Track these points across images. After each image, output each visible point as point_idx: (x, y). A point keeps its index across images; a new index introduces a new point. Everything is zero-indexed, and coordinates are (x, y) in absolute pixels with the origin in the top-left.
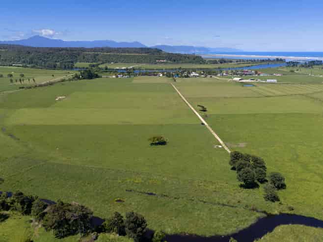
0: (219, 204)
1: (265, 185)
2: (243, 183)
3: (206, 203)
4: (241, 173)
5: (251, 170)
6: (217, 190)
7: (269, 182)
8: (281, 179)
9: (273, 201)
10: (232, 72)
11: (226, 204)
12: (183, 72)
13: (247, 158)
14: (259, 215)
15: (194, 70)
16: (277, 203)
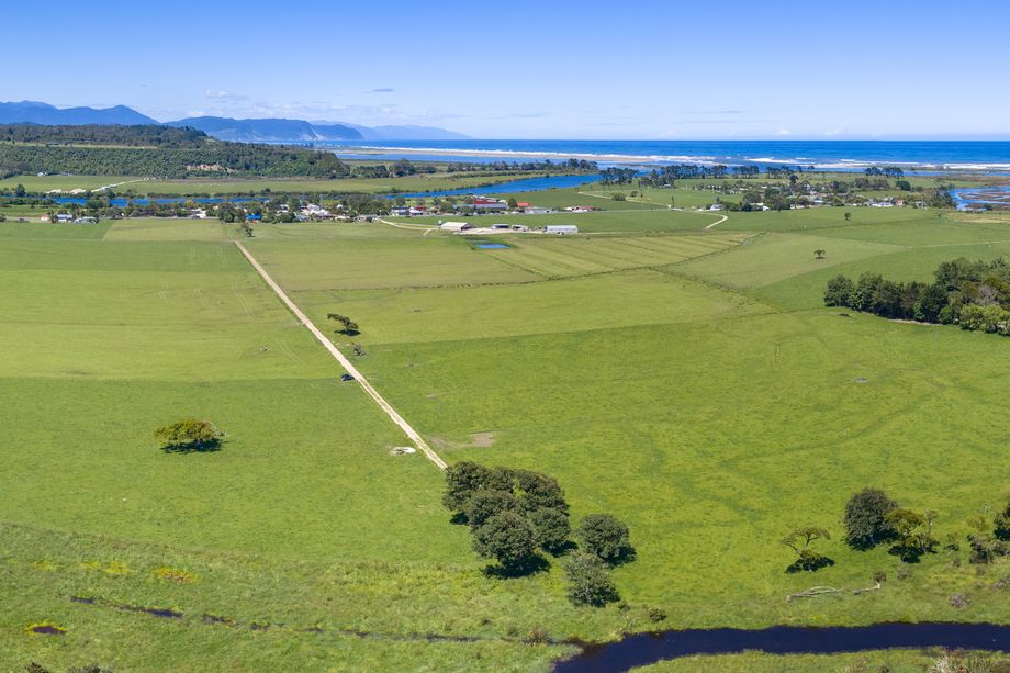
0: (415, 635)
1: (569, 559)
2: (495, 562)
3: (368, 638)
4: (485, 530)
5: (518, 518)
6: (405, 592)
7: (581, 549)
8: (618, 533)
9: (599, 604)
10: (437, 203)
11: (441, 633)
12: (275, 205)
13: (504, 479)
14: (555, 652)
15: (313, 198)
16: (611, 607)
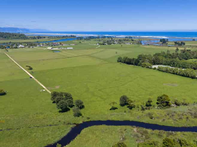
0: (47, 125)
1: (73, 108)
2: (61, 110)
4: (58, 104)
5: (64, 101)
6: (45, 117)
7: (75, 106)
8: (81, 103)
9: (78, 116)
10: (46, 44)
11: (52, 124)
13: (61, 94)
14: (72, 126)
16: (81, 117)
